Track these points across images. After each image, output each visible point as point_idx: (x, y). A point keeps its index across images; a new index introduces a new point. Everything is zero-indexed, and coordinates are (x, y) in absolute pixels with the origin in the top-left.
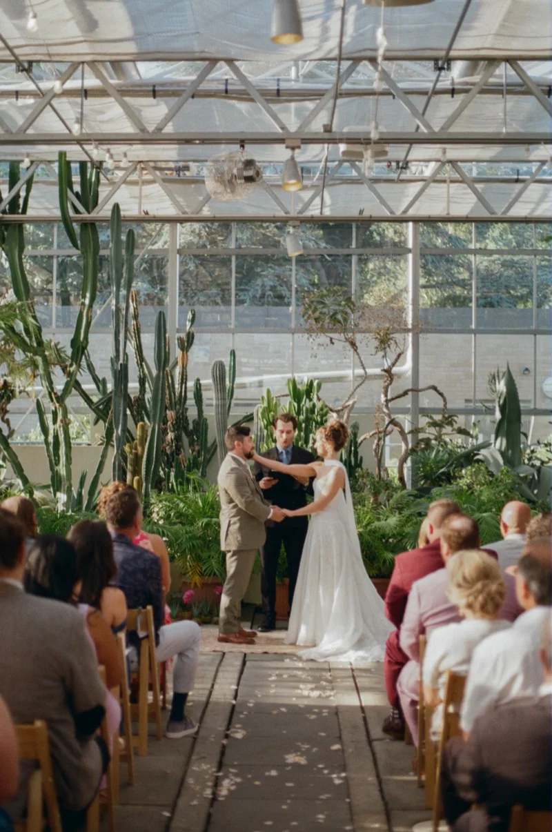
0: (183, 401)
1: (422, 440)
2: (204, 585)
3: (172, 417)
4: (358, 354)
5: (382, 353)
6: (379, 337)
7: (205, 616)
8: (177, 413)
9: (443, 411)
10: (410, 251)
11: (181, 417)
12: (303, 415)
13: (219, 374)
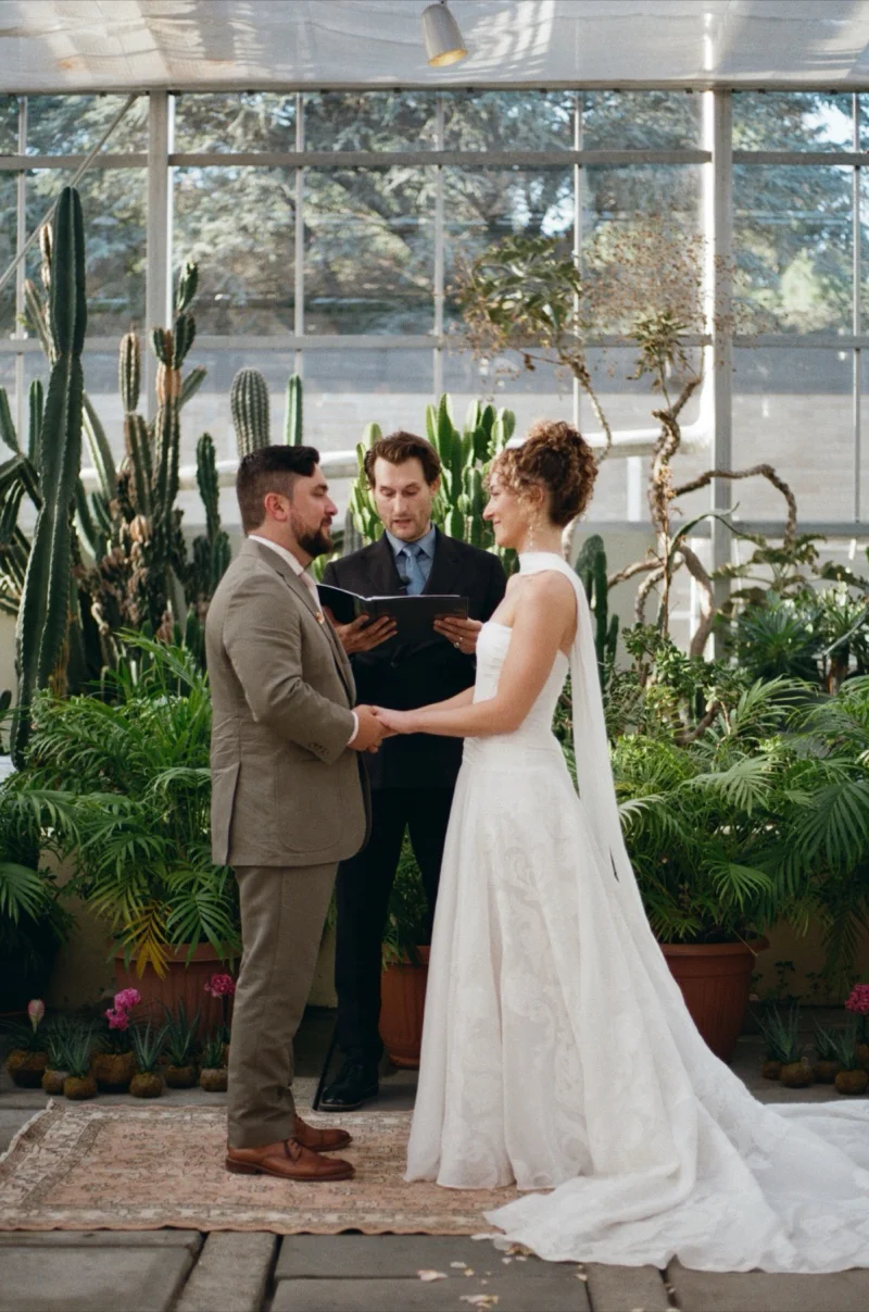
0: (168, 489)
1: (741, 593)
3: (143, 532)
6: (645, 333)
7: (177, 1065)
8: (156, 519)
9: (786, 529)
10: (706, 157)
11: (164, 530)
12: (467, 492)
13: (251, 399)
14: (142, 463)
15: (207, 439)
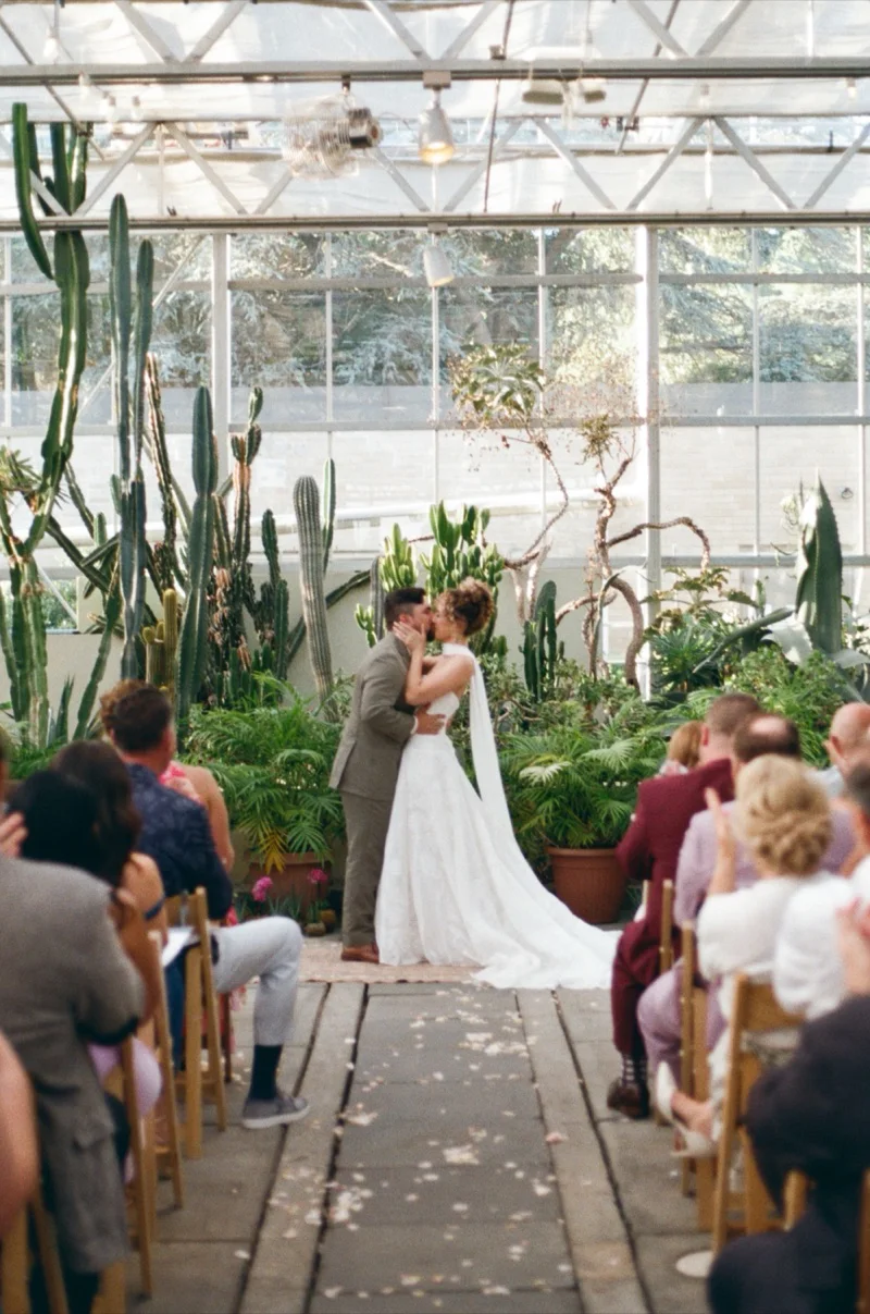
0: (243, 550)
1: (668, 614)
2: (288, 867)
3: (224, 580)
4: (552, 463)
5: (594, 460)
6: (589, 431)
8: (235, 571)
10: (640, 279)
11: (240, 579)
12: (458, 568)
13: (308, 501)
14: (222, 531)
15: (269, 513)
